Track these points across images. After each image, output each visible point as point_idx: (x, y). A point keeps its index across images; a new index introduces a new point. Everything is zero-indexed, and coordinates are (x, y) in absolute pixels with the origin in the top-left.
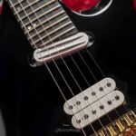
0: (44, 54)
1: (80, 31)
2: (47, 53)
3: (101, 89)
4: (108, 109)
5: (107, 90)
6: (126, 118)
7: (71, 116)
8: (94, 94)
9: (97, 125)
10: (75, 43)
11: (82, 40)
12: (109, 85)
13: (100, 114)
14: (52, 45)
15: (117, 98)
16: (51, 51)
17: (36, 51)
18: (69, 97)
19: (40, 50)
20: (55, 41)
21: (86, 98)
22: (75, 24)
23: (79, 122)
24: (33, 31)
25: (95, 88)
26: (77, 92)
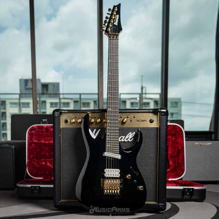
0: (107, 154)
1: (119, 154)
2: (109, 155)
3: (116, 171)
4: (114, 176)
5: (117, 172)
6: (117, 180)
7: (105, 173)
8: (113, 171)
9: (110, 178)
10: (117, 156)
11: (119, 157)
12: (118, 171)
13: (112, 176)
14: (111, 153)
15: (118, 175)
16: (110, 155)
17: (106, 152)
18: (108, 168)
19: (107, 153)
20: (112, 153)
21: (111, 171)
22: (120, 151)
23: (106, 175)
24: (108, 147)
25: (115, 170)
26: (110, 168)
